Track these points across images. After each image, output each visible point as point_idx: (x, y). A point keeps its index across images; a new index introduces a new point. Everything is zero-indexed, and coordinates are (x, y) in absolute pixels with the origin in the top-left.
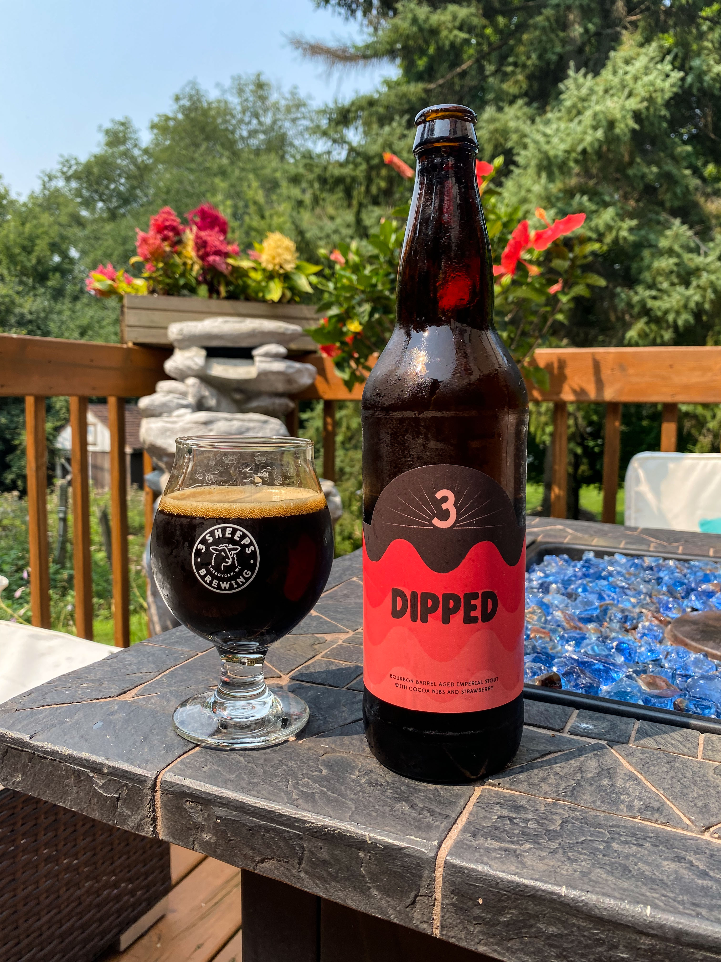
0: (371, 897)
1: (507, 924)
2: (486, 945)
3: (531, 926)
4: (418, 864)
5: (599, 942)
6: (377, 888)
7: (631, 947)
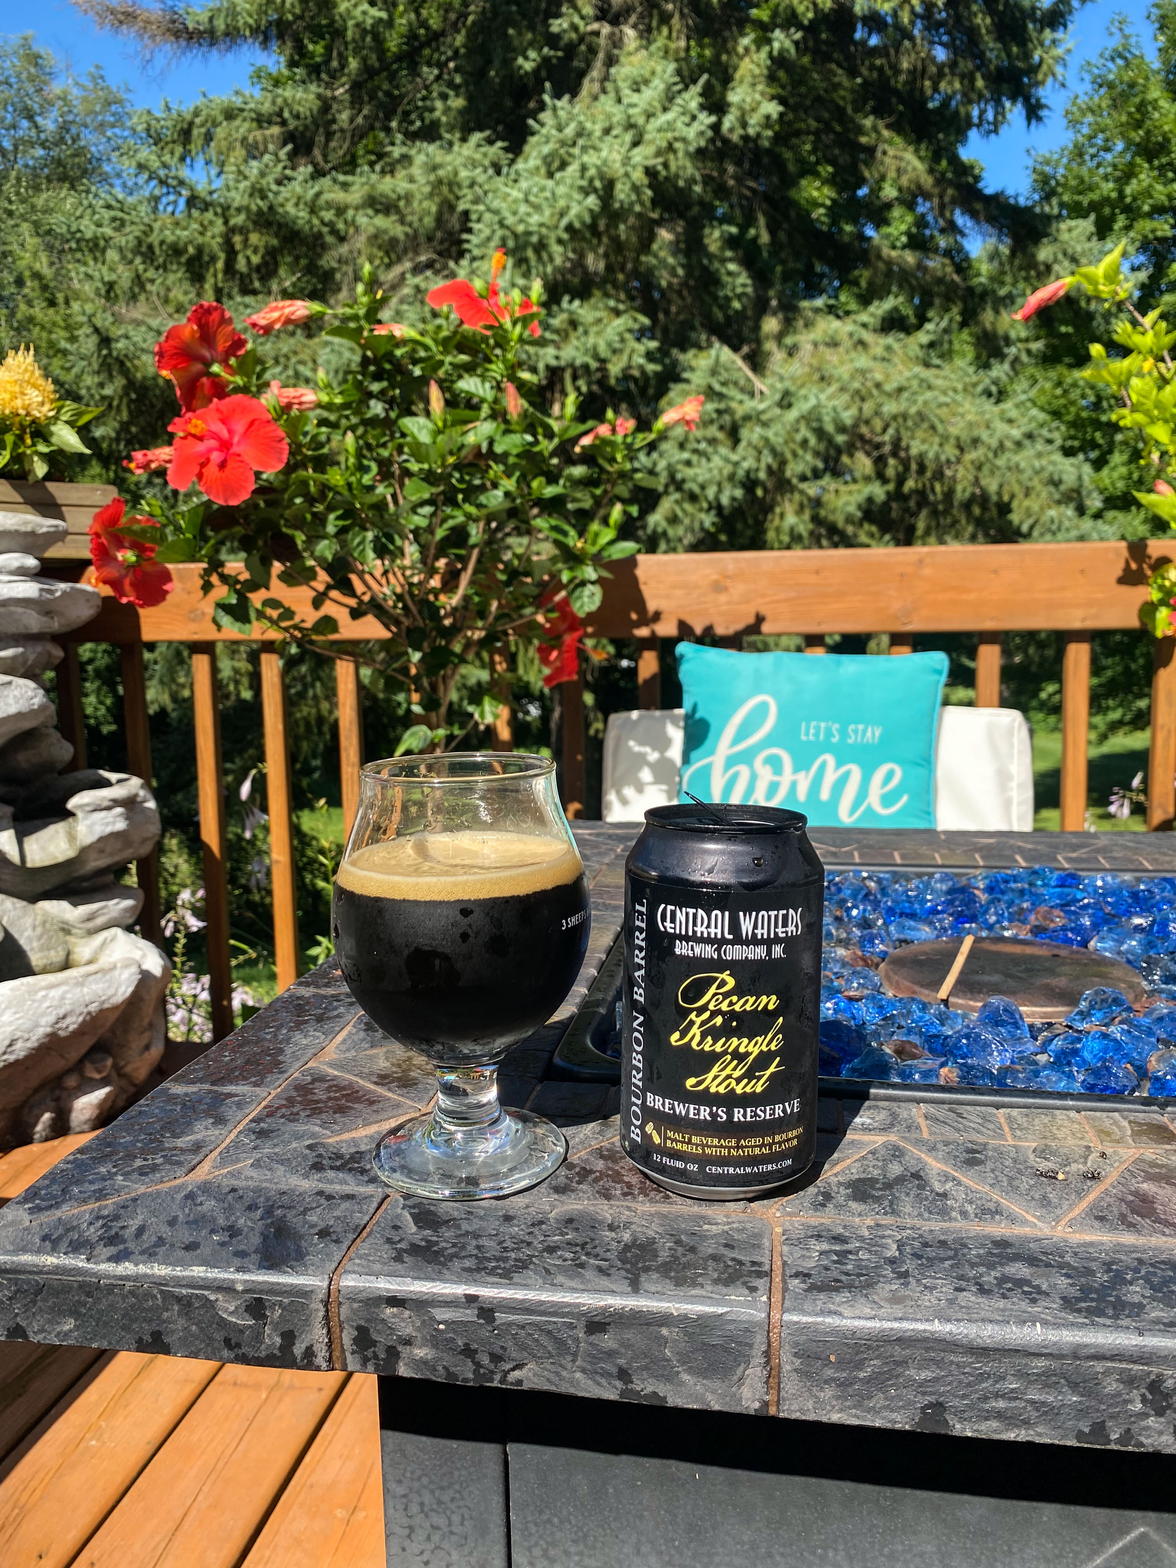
0: (682, 1383)
1: (868, 1381)
2: (841, 1410)
3: (897, 1376)
4: (747, 1330)
5: (983, 1377)
6: (690, 1371)
7: (1021, 1375)
